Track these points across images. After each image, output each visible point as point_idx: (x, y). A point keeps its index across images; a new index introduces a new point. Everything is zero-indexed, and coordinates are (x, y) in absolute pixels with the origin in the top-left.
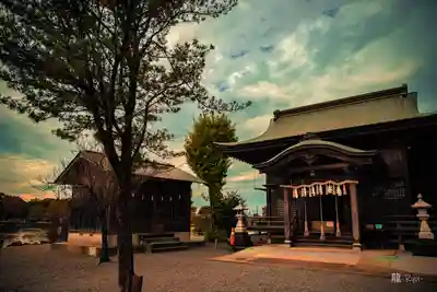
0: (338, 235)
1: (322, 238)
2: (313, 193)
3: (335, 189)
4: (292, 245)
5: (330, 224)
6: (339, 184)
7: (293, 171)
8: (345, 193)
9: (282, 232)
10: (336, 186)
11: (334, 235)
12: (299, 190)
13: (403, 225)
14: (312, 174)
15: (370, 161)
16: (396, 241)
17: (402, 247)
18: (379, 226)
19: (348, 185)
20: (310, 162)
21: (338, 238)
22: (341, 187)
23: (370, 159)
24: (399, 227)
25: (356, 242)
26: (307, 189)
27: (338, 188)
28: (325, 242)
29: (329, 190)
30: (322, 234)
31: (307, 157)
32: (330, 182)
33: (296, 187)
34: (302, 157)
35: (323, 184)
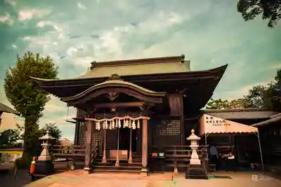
0: (130, 162)
1: (117, 165)
2: (112, 126)
3: (130, 123)
4: (91, 172)
5: (125, 152)
6: (134, 119)
7: (98, 106)
8: (138, 127)
9: (83, 159)
10: (132, 121)
11: (127, 162)
12: (101, 123)
13: (178, 153)
14: (114, 110)
15: (161, 101)
16: (172, 165)
17: (176, 170)
18: (162, 155)
19: (141, 120)
20: (113, 99)
21: (131, 165)
22: (136, 122)
23: (161, 99)
24: (175, 155)
25: (144, 168)
26: (109, 123)
27: (134, 123)
28: (119, 168)
29: (126, 124)
30: (118, 161)
31: (110, 94)
32: (128, 117)
33: (99, 121)
34: (106, 94)
35: (122, 118)
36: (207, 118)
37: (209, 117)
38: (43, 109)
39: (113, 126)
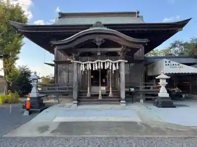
1: (100, 98)
6: (114, 62)
8: (117, 68)
10: (112, 64)
11: (107, 95)
12: (86, 65)
14: (99, 54)
17: (142, 101)
19: (119, 63)
20: (99, 44)
21: (110, 97)
22: (115, 64)
24: (141, 90)
25: (123, 100)
26: (92, 65)
30: (100, 95)
31: (97, 40)
32: (108, 60)
33: (84, 63)
34: (93, 40)
35: (104, 61)
36: (166, 62)
37: (168, 61)
38: (19, 52)
39: (96, 67)
